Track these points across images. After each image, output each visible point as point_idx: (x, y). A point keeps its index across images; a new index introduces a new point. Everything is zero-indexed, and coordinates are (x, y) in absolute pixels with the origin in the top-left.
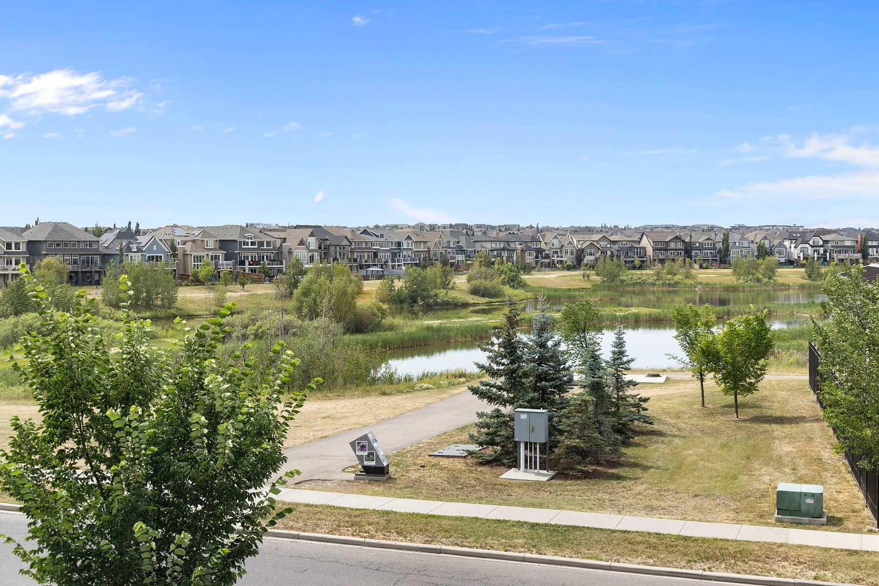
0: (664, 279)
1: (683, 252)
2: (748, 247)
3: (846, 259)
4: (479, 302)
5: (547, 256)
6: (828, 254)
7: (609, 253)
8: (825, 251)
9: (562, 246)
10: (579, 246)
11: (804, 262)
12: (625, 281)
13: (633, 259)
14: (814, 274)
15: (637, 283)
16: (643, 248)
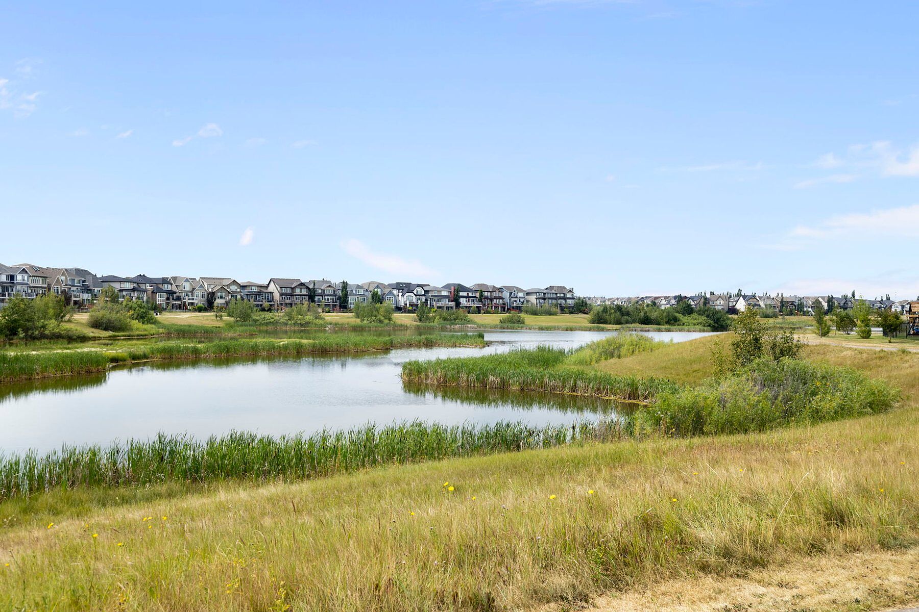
0: (295, 319)
1: (307, 298)
2: (364, 295)
3: (443, 307)
4: (101, 336)
5: (178, 298)
6: (429, 302)
7: (239, 297)
8: (426, 300)
9: (194, 289)
10: (210, 290)
11: (410, 308)
12: (258, 321)
13: (262, 303)
14: (423, 317)
15: (270, 322)
16: (271, 293)
